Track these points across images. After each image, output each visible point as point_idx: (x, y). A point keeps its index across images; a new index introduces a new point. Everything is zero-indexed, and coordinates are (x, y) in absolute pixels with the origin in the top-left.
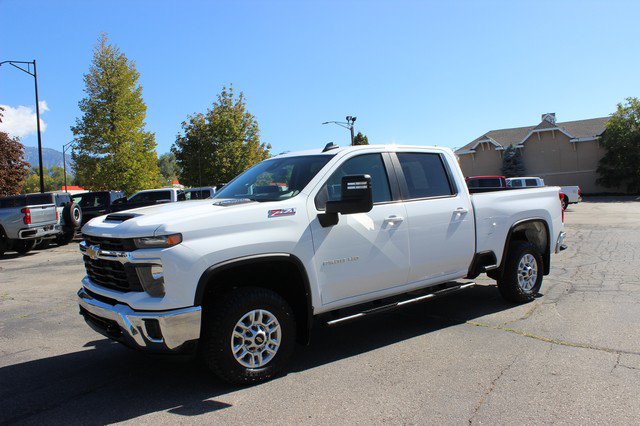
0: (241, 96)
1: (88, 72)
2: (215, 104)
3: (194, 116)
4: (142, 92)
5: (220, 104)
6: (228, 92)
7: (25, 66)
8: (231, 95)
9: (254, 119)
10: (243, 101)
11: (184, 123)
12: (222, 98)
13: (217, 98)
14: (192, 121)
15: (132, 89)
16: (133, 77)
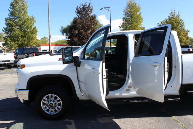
0: (179, 13)
1: (124, 9)
2: (169, 16)
3: (162, 21)
4: (141, 14)
5: (170, 16)
6: (173, 12)
7: (107, 9)
8: (175, 13)
9: (183, 21)
10: (179, 15)
11: (158, 24)
12: (171, 14)
13: (170, 14)
14: (161, 23)
15: (138, 13)
16: (139, 9)
